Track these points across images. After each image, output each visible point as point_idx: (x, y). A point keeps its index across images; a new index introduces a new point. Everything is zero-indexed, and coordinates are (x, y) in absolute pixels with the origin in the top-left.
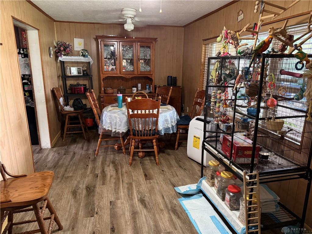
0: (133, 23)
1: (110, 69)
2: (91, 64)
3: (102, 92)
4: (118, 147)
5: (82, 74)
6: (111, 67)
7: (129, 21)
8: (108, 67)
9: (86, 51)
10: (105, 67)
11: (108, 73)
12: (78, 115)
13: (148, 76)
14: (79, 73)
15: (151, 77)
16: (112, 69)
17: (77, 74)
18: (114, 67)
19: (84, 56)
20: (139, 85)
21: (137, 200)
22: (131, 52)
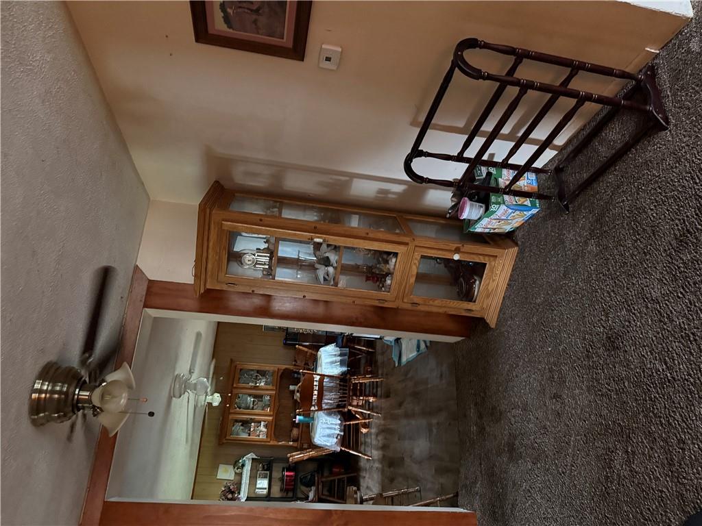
0: (212, 395)
1: (265, 430)
2: (255, 457)
3: (295, 444)
4: (365, 428)
5: (268, 472)
6: (262, 428)
7: (209, 399)
8: (261, 433)
9: (236, 462)
10: (261, 437)
11: (269, 434)
12: (322, 482)
13: (279, 374)
14: (265, 477)
15: (282, 371)
16: (266, 426)
17: (268, 479)
18: (262, 423)
19: (243, 465)
20: (292, 387)
21: (400, 411)
22: (245, 396)
